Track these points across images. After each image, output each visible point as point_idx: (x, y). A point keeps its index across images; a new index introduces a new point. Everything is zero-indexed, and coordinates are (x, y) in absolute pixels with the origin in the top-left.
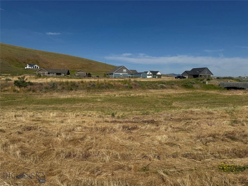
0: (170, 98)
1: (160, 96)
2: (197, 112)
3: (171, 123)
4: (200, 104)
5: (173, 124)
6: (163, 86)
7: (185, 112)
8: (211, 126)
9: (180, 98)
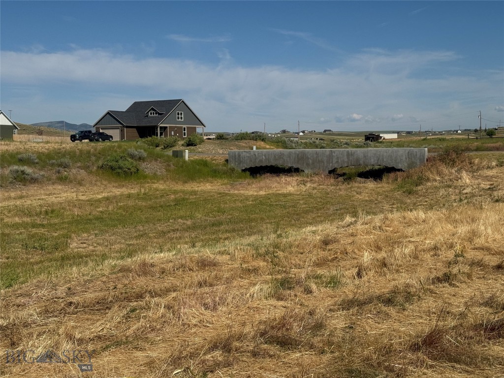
0: (56, 221)
1: (16, 215)
2: (163, 266)
3: (72, 324)
4: (171, 235)
5: (76, 327)
6: (23, 172)
7: (120, 271)
8: (215, 309)
9: (97, 219)
